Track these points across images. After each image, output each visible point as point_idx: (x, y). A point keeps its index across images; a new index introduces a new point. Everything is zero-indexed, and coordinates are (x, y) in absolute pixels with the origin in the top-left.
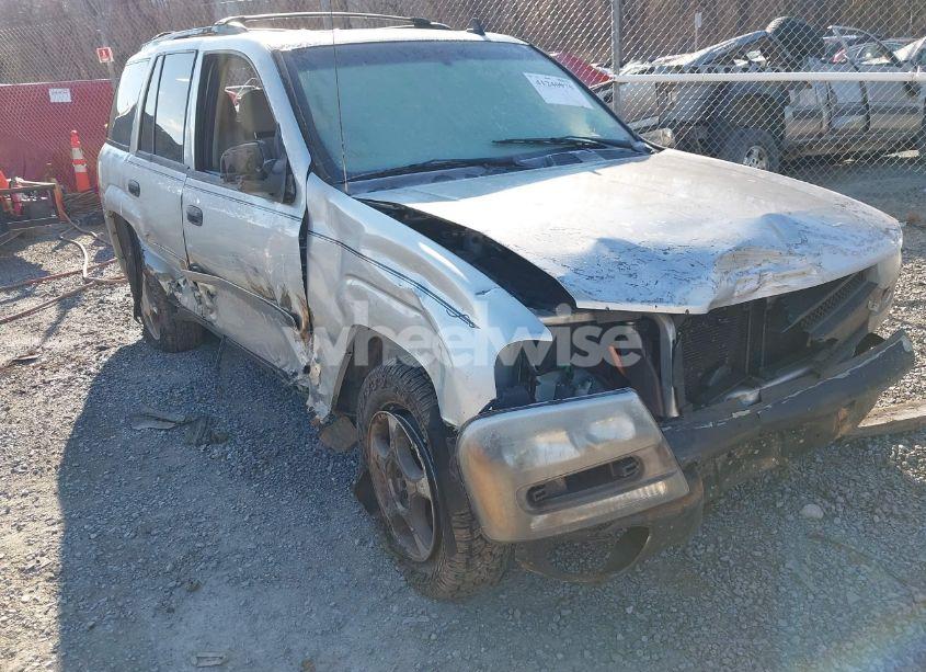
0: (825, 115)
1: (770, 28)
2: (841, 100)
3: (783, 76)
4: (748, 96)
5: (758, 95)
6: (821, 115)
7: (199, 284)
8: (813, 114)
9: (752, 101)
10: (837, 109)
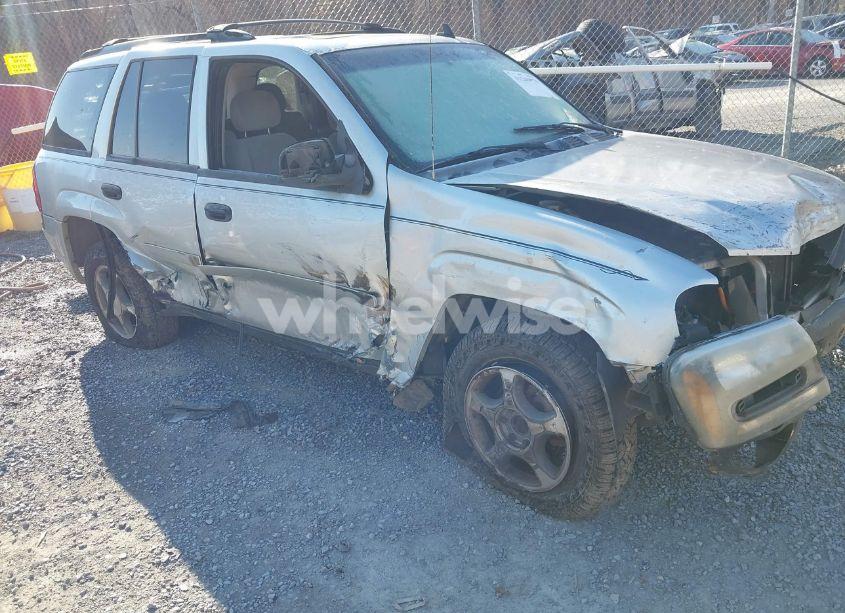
0: (632, 100)
1: (581, 28)
2: (642, 88)
3: (598, 69)
4: (578, 87)
5: (585, 86)
6: (629, 101)
7: (216, 277)
8: (624, 99)
9: (581, 91)
10: (640, 95)
